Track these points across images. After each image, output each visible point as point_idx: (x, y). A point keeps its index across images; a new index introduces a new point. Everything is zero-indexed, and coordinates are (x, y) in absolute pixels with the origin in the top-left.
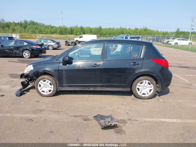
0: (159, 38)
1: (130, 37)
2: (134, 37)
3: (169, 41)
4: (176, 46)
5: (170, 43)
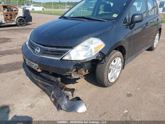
4: (34, 11)
5: (27, 9)
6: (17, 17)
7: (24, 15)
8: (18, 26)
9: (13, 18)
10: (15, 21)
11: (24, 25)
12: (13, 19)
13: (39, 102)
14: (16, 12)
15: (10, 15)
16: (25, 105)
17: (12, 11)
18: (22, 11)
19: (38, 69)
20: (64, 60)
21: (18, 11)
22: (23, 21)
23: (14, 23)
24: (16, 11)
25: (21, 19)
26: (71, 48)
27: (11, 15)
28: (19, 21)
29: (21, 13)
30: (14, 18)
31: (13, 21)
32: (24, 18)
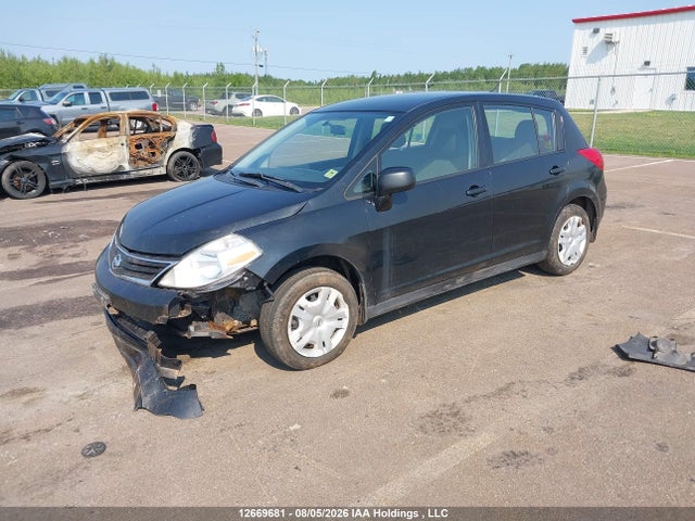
0: (179, 94)
1: (111, 94)
2: (127, 93)
3: (231, 107)
4: (258, 120)
5: (235, 110)
6: (170, 151)
7: (194, 143)
8: (172, 180)
9: (158, 153)
10: (165, 163)
11: (193, 175)
12: (158, 157)
13: (104, 390)
14: (168, 134)
15: (150, 143)
16: (70, 393)
17: (157, 131)
18: (189, 130)
19: (109, 306)
20: (162, 287)
21: (176, 130)
22: (191, 164)
23: (161, 171)
24: (169, 129)
25: (183, 158)
26: (179, 257)
27: (151, 145)
28: (176, 164)
29: (184, 137)
30: (162, 153)
31: (157, 164)
32: (195, 152)
